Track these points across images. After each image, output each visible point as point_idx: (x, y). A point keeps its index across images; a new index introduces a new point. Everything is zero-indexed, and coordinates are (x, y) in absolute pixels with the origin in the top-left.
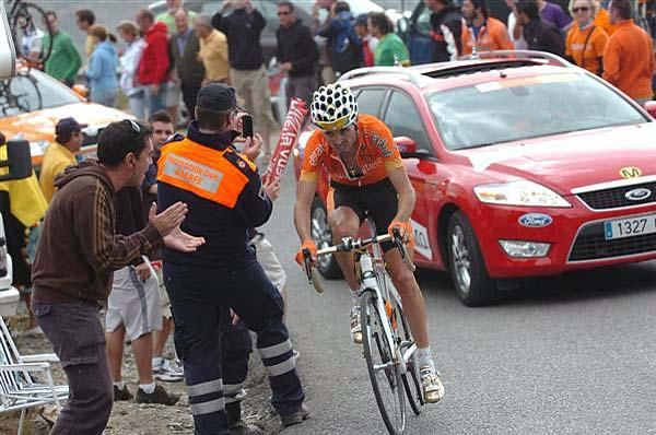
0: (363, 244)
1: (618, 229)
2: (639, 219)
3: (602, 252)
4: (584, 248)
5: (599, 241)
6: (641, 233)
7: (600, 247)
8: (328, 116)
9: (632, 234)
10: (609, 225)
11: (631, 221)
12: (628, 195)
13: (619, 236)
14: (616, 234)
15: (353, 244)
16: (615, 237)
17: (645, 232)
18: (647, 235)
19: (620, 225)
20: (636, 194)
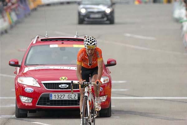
0: (87, 84)
1: (54, 97)
2: (62, 94)
3: (48, 103)
4: (42, 102)
5: (47, 100)
6: (62, 99)
7: (47, 102)
8: (90, 44)
9: (59, 99)
10: (51, 95)
11: (59, 94)
12: (60, 86)
13: (55, 99)
14: (53, 98)
15: (85, 83)
16: (53, 99)
17: (64, 99)
18: (64, 100)
19: (55, 95)
20: (63, 86)
